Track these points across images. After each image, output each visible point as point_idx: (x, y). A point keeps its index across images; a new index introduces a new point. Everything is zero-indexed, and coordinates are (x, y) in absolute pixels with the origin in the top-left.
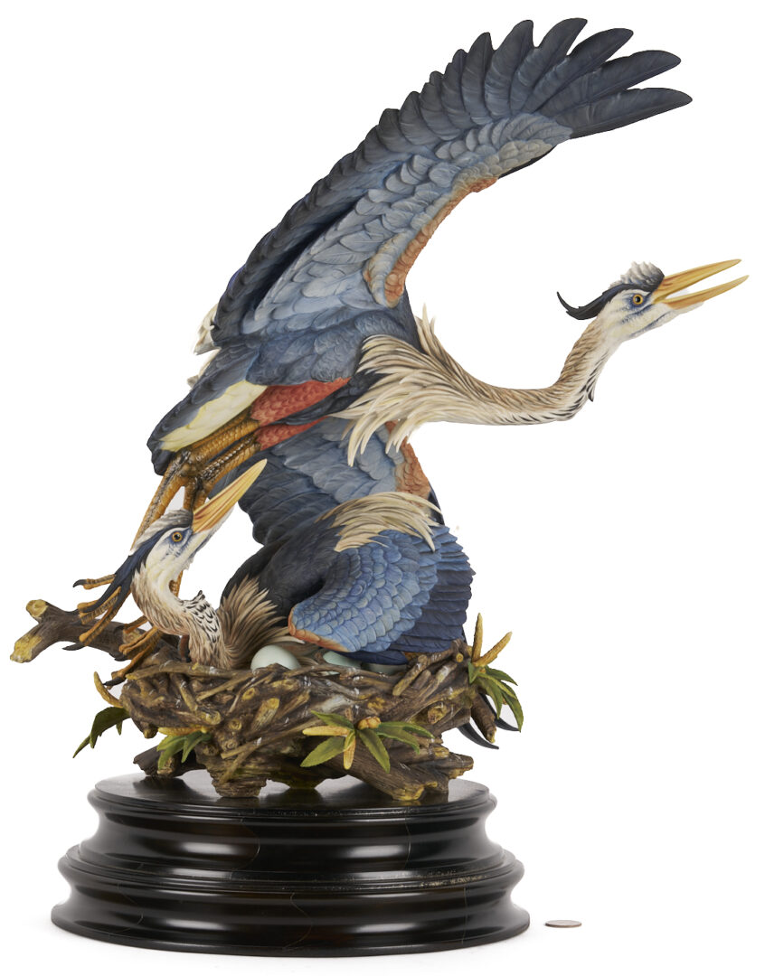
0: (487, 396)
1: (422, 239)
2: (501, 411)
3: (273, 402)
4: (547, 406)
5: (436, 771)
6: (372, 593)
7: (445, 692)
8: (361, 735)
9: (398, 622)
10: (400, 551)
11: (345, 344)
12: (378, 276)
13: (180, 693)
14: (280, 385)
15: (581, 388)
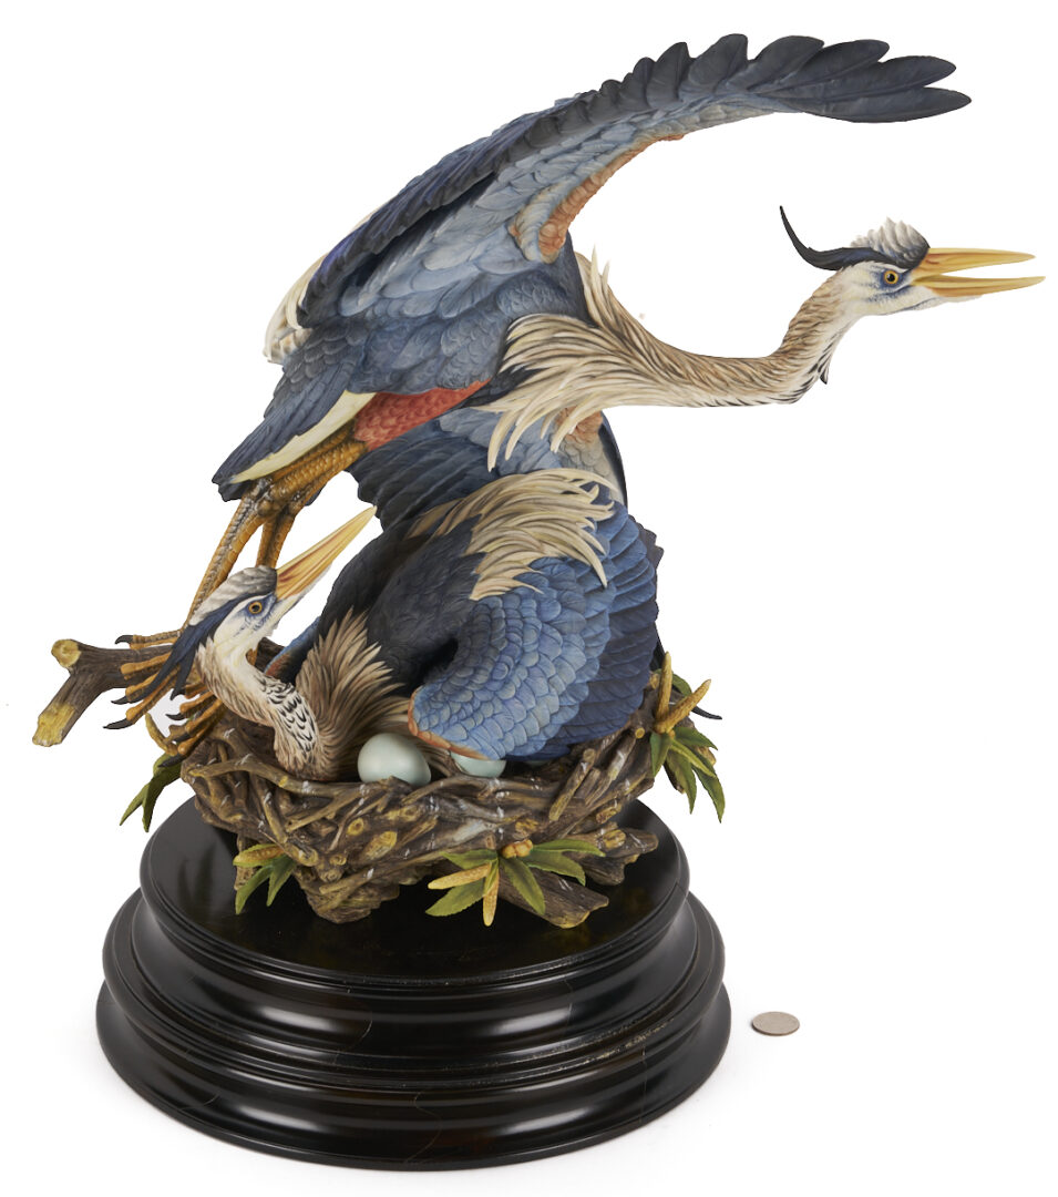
0: (680, 375)
1: (591, 187)
2: (699, 394)
3: (384, 418)
4: (763, 389)
5: (607, 863)
6: (522, 674)
7: (619, 789)
8: (508, 869)
9: (556, 714)
10: (559, 599)
11: (484, 338)
12: (529, 229)
13: (263, 811)
14: (394, 393)
15: (810, 367)
